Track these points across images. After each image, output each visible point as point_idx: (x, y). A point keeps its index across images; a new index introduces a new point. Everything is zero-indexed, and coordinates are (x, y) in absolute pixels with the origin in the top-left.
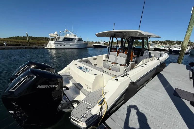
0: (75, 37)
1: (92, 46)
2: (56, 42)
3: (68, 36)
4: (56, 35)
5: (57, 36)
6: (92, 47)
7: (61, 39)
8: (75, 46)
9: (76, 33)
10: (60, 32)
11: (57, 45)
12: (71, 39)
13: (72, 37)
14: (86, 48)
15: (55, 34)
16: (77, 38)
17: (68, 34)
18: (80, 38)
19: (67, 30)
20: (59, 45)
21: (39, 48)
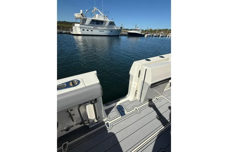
0: (106, 20)
1: (127, 34)
2: (82, 26)
3: (97, 17)
4: (82, 15)
5: (83, 16)
6: (125, 35)
7: (88, 22)
8: (105, 33)
9: (106, 13)
10: (87, 10)
11: (83, 30)
12: (101, 23)
13: (101, 19)
14: (118, 36)
15: (80, 13)
16: (108, 20)
17: (97, 15)
18: (112, 21)
19: (96, 8)
20: (86, 30)
21: (64, 33)
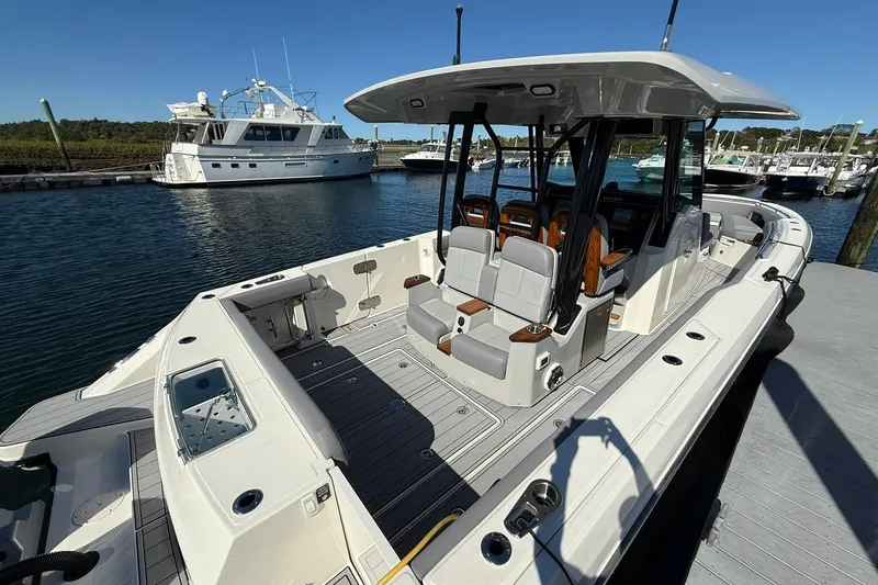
0: (307, 123)
1: (400, 164)
2: (209, 151)
3: (269, 116)
4: (204, 108)
5: (211, 115)
6: (395, 170)
7: (232, 134)
8: (308, 170)
9: (307, 98)
10: (225, 93)
11: (216, 166)
12: (288, 133)
13: (291, 119)
14: (365, 176)
15: (196, 104)
16: (318, 123)
17: (269, 107)
18: (333, 123)
19: (261, 83)
20: (226, 166)
21: (123, 183)
